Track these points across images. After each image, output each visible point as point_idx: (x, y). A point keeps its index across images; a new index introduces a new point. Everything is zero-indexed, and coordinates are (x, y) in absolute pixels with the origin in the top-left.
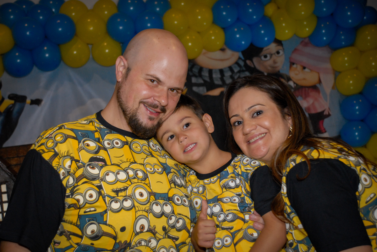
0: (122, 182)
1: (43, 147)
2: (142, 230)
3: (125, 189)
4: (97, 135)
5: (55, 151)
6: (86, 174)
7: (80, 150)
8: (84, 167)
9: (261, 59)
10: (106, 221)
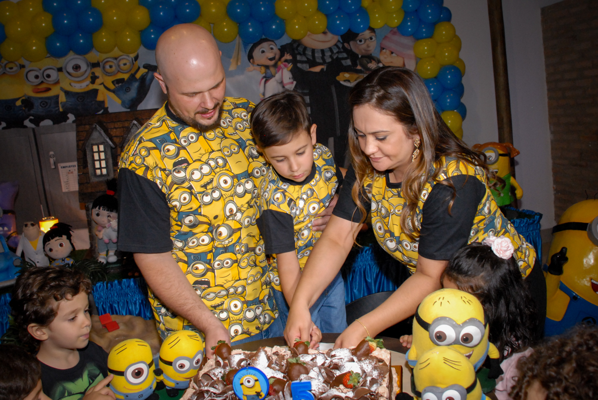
0: (207, 175)
1: (133, 165)
2: (231, 213)
3: (211, 181)
4: (173, 136)
5: (145, 166)
6: (175, 180)
7: (163, 158)
8: (171, 174)
9: (357, 43)
10: (201, 212)
